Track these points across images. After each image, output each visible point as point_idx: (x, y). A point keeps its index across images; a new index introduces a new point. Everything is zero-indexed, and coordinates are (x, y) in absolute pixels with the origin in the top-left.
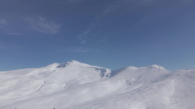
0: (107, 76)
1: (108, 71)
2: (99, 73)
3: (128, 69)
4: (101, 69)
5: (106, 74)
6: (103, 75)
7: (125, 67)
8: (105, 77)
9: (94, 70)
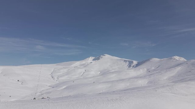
0: (133, 66)
1: (135, 62)
2: (127, 64)
3: (151, 60)
4: (129, 61)
5: (133, 65)
6: (130, 66)
7: (150, 59)
8: (131, 67)
9: (122, 62)
